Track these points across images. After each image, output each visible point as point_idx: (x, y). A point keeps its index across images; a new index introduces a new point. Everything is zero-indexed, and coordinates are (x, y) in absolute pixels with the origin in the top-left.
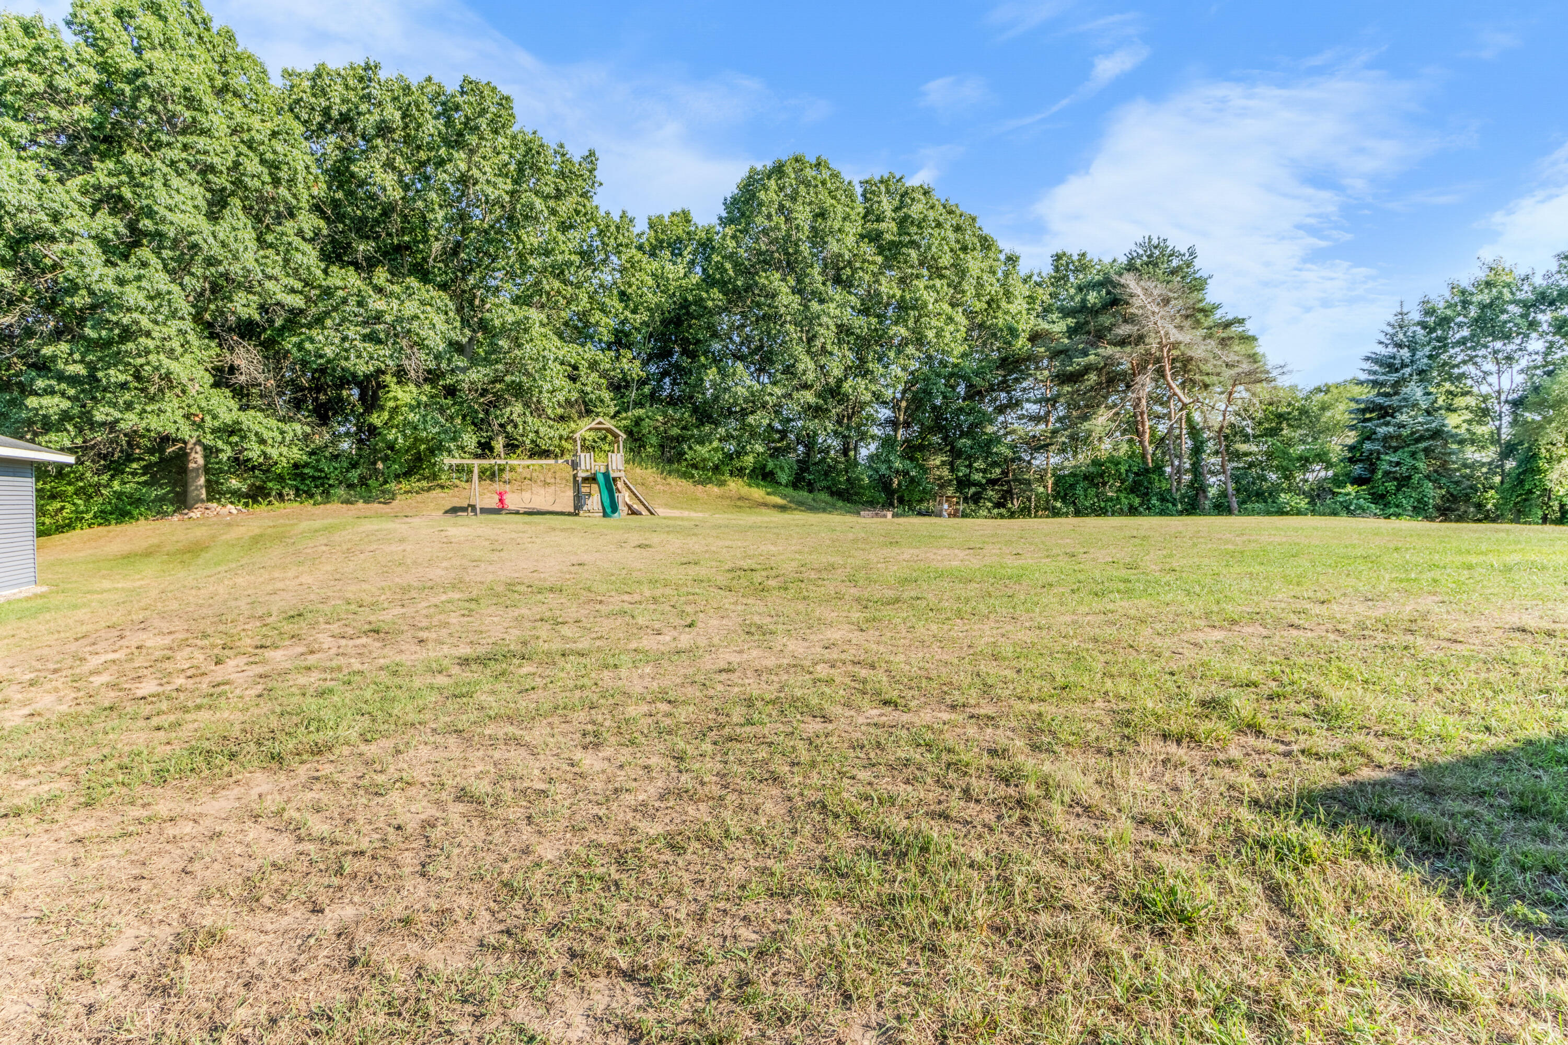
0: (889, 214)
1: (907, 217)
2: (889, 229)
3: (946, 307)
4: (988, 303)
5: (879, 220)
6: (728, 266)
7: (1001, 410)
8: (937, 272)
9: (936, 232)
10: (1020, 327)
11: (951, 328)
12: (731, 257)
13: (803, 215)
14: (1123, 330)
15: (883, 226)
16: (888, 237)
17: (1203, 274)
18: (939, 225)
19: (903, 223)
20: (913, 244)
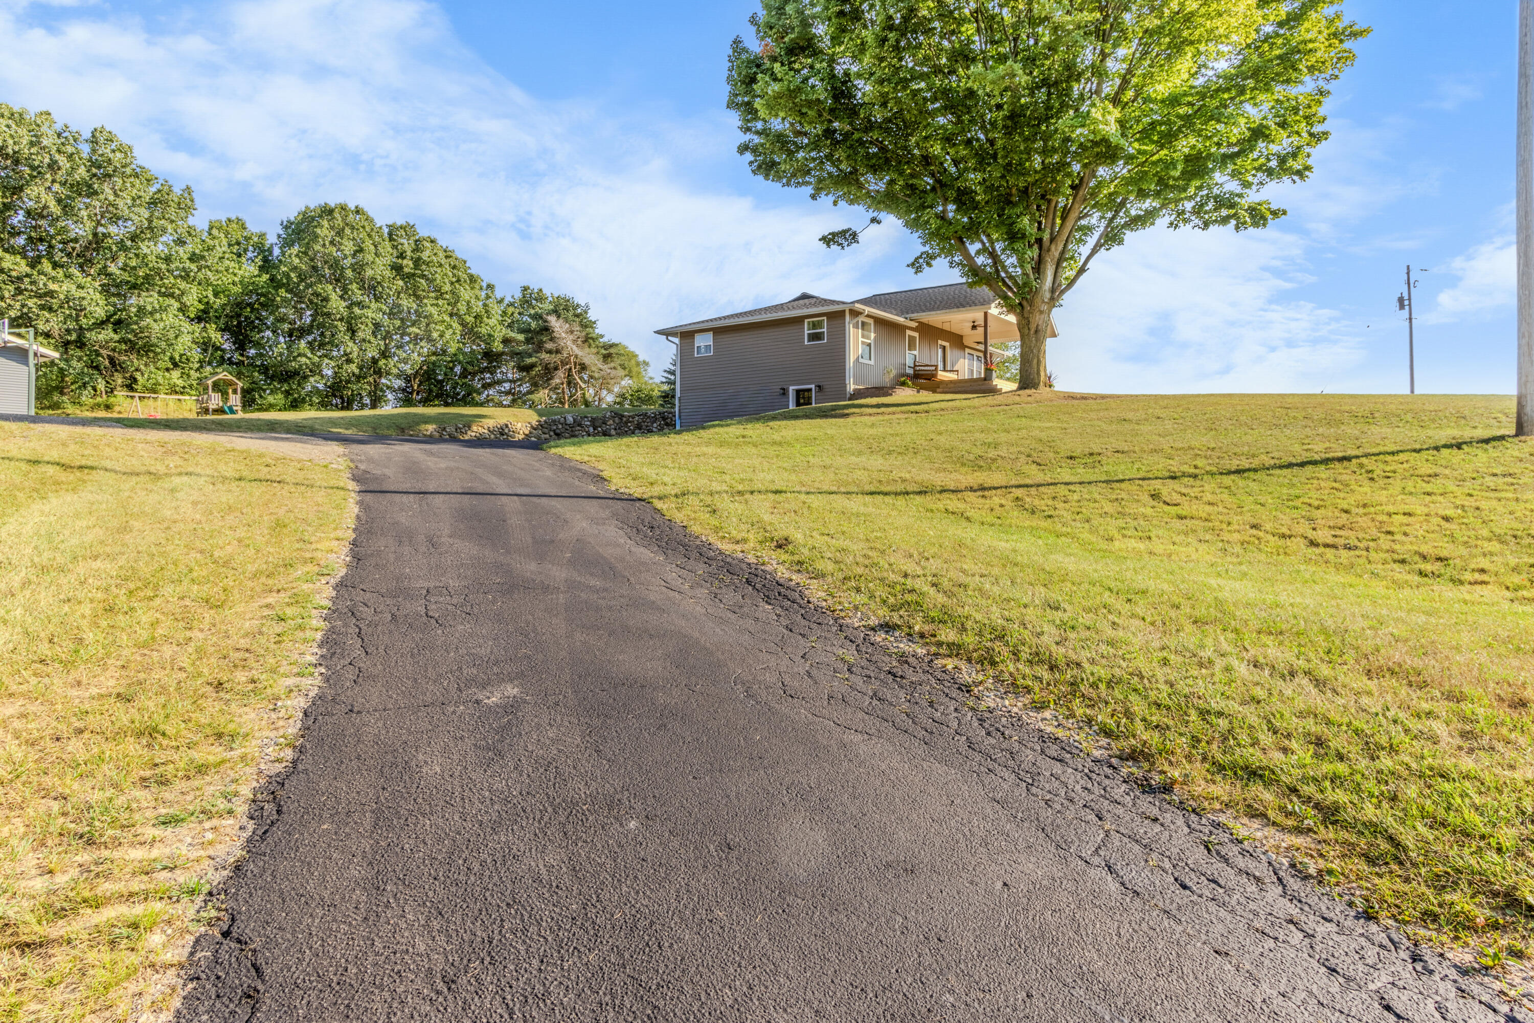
0: (409, 253)
1: (419, 259)
2: (408, 265)
3: (447, 318)
4: (475, 317)
5: (403, 258)
6: (293, 275)
7: (486, 386)
8: (440, 294)
9: (439, 270)
10: (496, 335)
11: (451, 331)
12: (295, 268)
13: (349, 247)
14: (549, 346)
15: (405, 262)
16: (406, 270)
17: (593, 319)
18: (441, 265)
19: (417, 262)
20: (423, 276)
